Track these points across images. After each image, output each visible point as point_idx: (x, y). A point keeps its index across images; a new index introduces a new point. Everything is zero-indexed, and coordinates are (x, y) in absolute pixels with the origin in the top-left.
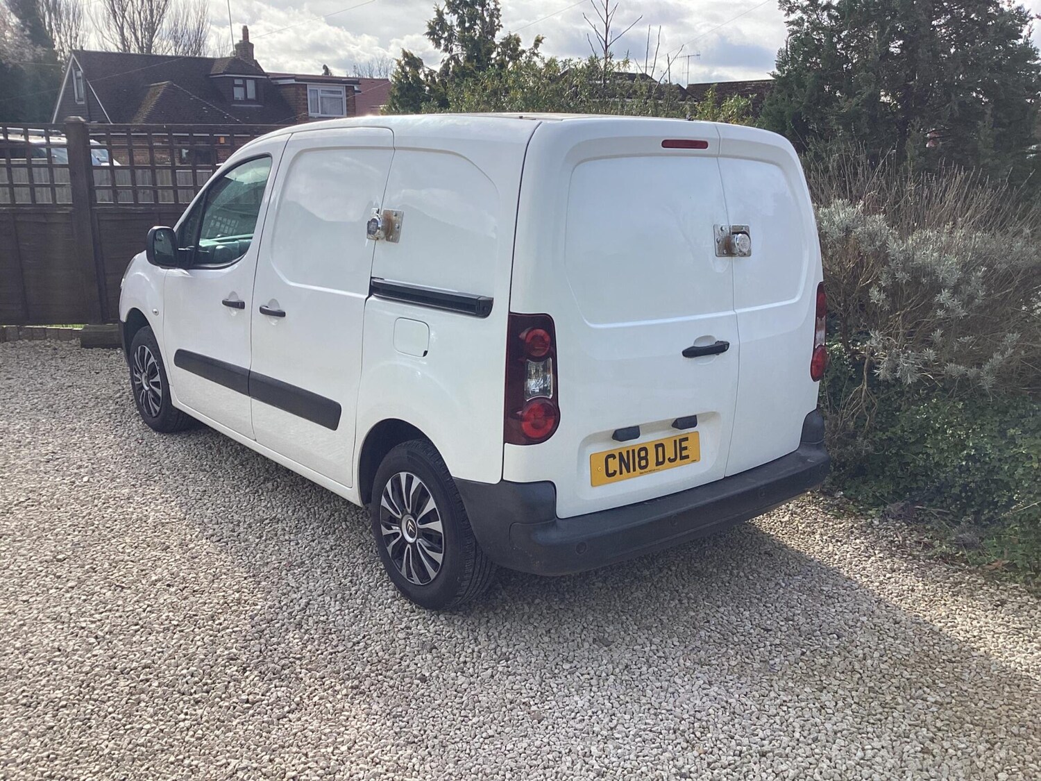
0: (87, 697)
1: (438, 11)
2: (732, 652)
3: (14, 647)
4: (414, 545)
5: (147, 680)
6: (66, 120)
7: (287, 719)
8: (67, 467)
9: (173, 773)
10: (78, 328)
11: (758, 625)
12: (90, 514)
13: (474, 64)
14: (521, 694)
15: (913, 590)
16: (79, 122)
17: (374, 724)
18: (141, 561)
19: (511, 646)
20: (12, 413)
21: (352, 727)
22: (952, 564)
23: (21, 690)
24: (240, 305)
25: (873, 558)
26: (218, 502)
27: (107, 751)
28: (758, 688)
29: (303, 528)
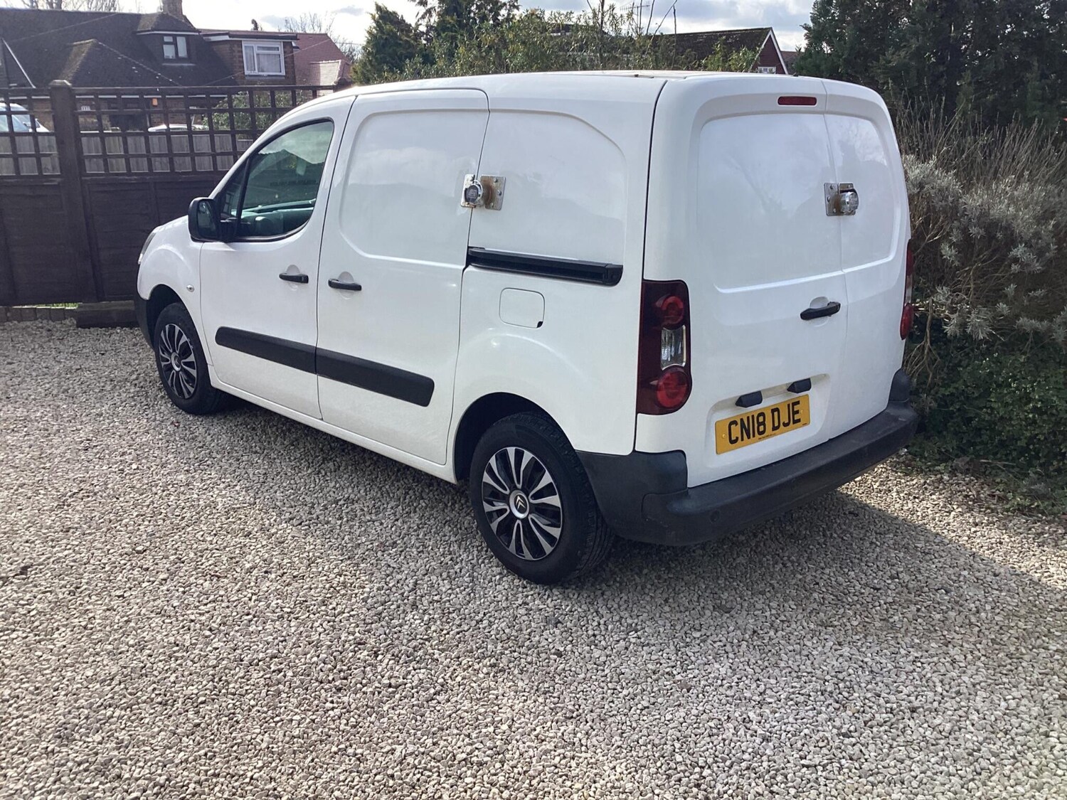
0: (224, 691)
2: (851, 613)
3: (127, 644)
4: (525, 521)
5: (280, 671)
6: (51, 84)
7: (436, 701)
8: (109, 455)
9: (340, 763)
10: (71, 307)
11: (867, 585)
12: (153, 502)
14: (661, 664)
15: (1001, 543)
16: (64, 87)
17: (525, 701)
18: (227, 549)
19: (634, 617)
20: (27, 399)
21: (505, 705)
22: (1030, 516)
23: (151, 688)
24: (303, 279)
25: (953, 513)
26: (284, 484)
27: (264, 745)
28: (886, 646)
29: (381, 508)
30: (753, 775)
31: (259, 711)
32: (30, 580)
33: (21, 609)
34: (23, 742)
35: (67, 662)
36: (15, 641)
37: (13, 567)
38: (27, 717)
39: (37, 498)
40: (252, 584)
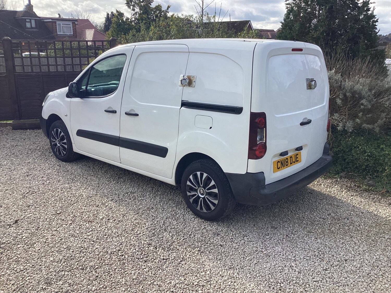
0: (104, 264)
2: (317, 228)
3: (63, 248)
4: (204, 198)
5: (123, 255)
6: (3, 38)
7: (181, 264)
8: (37, 177)
9: (153, 288)
10: (9, 122)
11: (320, 218)
12: (58, 195)
13: (146, 15)
14: (258, 248)
15: (362, 202)
16: (8, 40)
17: (213, 263)
18: (91, 212)
19: (245, 232)
21: (206, 265)
22: (370, 192)
23: (76, 263)
24: (115, 112)
25: (343, 192)
26: (107, 187)
27: (123, 283)
28: (332, 239)
29: (144, 195)
30: (298, 285)
31: (118, 270)
32: (20, 225)
33: (19, 236)
34: (33, 285)
35: (42, 255)
36: (20, 248)
37: (12, 221)
38: (32, 276)
39: (14, 194)
40: (104, 224)
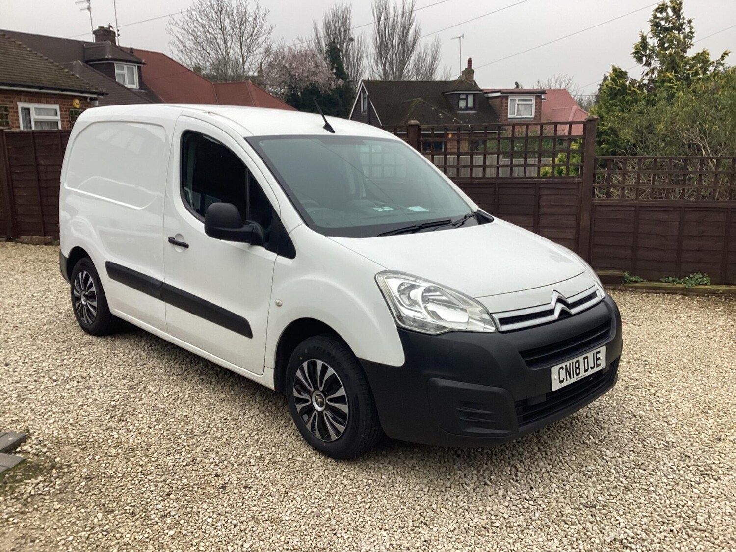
1: (643, 36)
